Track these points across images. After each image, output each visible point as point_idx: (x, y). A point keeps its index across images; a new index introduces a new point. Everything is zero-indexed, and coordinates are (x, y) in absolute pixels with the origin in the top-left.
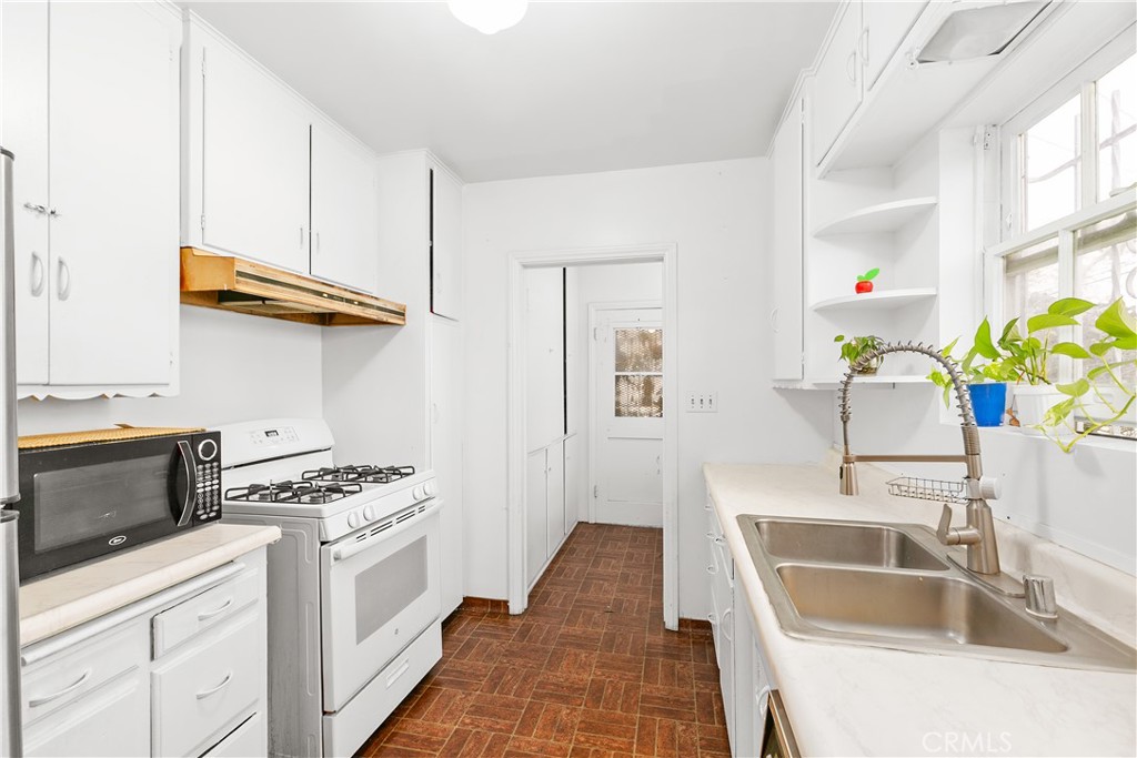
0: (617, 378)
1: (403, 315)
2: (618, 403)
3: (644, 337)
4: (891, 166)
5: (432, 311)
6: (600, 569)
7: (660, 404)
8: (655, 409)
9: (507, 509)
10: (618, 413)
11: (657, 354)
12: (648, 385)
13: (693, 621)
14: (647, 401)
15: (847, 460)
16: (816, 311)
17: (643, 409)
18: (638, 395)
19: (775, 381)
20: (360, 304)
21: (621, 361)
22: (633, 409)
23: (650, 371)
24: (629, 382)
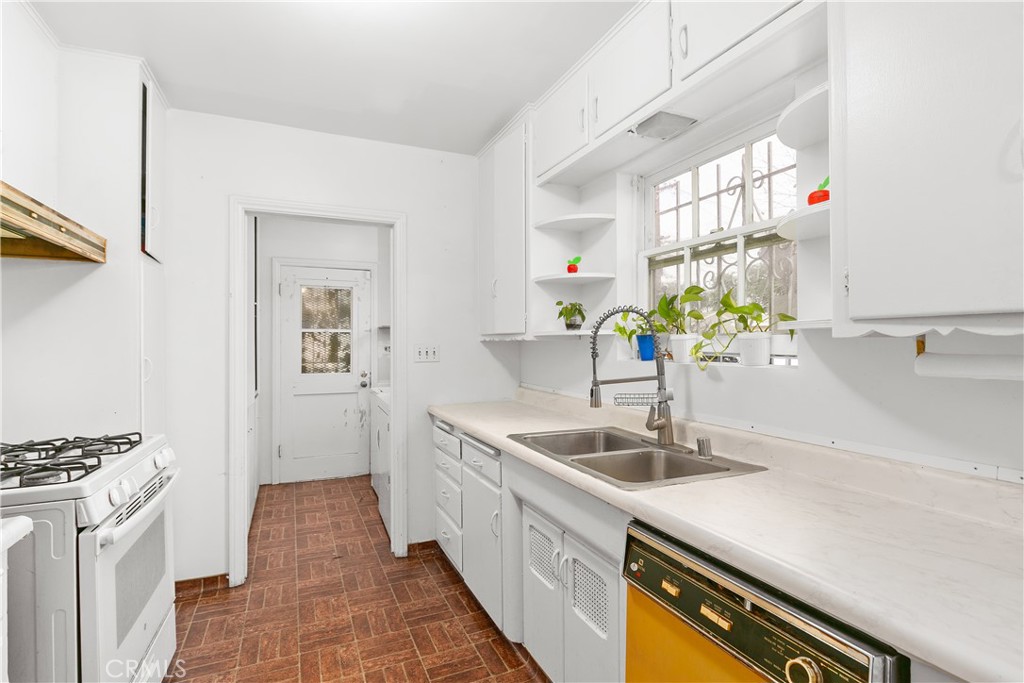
0: (304, 333)
1: (103, 250)
2: (304, 361)
3: (332, 294)
4: (578, 187)
5: (143, 249)
6: (308, 524)
7: (347, 360)
8: (342, 365)
9: (227, 474)
10: (304, 370)
11: (344, 312)
12: (335, 342)
13: (419, 544)
14: (333, 358)
15: (596, 383)
16: (537, 283)
17: (330, 365)
18: (325, 352)
19: (483, 335)
20: (68, 232)
21: (307, 319)
22: (319, 366)
23: (336, 328)
24: (315, 339)
